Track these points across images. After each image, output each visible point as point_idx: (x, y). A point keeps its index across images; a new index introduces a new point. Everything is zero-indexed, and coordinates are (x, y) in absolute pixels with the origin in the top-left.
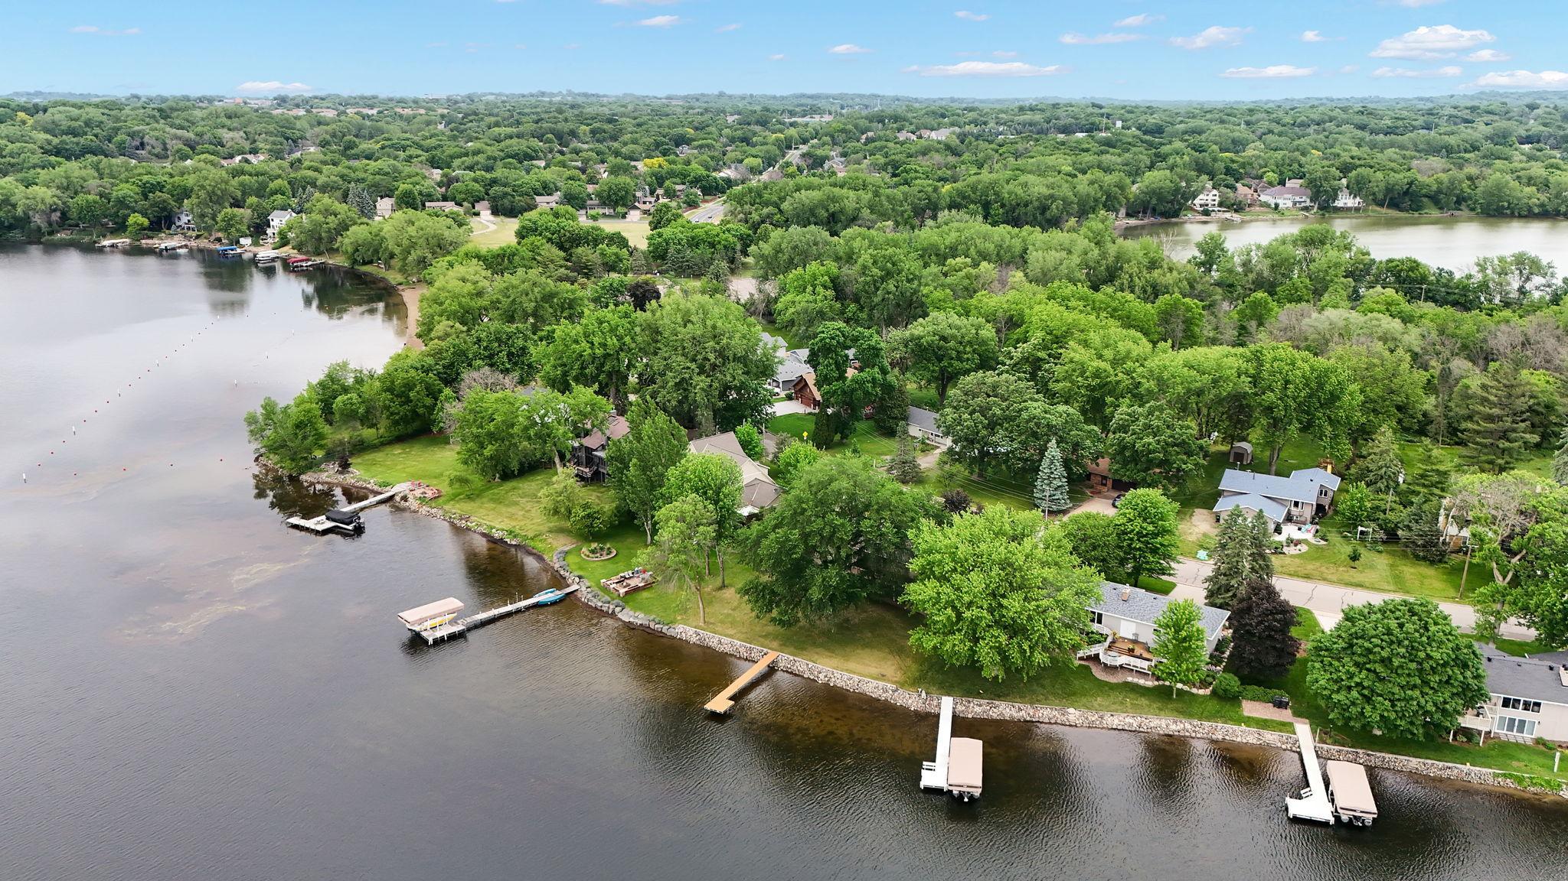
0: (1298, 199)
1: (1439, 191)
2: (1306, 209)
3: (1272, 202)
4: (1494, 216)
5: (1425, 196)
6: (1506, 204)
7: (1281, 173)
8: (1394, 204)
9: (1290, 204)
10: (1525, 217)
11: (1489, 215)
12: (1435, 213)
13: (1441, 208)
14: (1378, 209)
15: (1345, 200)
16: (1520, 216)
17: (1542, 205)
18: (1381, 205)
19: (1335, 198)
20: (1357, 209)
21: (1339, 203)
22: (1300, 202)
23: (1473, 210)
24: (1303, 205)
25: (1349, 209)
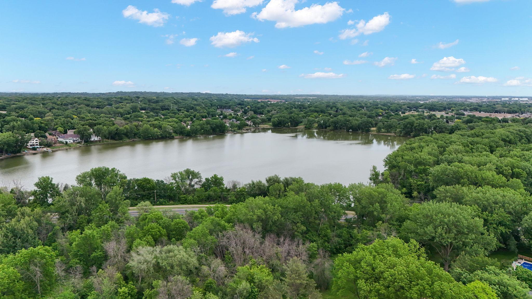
0: (75, 139)
1: (127, 132)
2: (79, 143)
3: (64, 141)
4: (147, 140)
5: (123, 134)
6: (150, 135)
7: (64, 127)
8: (113, 138)
9: (72, 141)
10: (157, 139)
11: (146, 140)
12: (128, 140)
13: (129, 138)
14: (107, 140)
15: (94, 138)
16: (156, 139)
17: (161, 135)
18: (108, 138)
19: (90, 138)
20: (99, 141)
21: (92, 139)
22: (76, 140)
23: (140, 138)
24: (77, 141)
25: (96, 141)
